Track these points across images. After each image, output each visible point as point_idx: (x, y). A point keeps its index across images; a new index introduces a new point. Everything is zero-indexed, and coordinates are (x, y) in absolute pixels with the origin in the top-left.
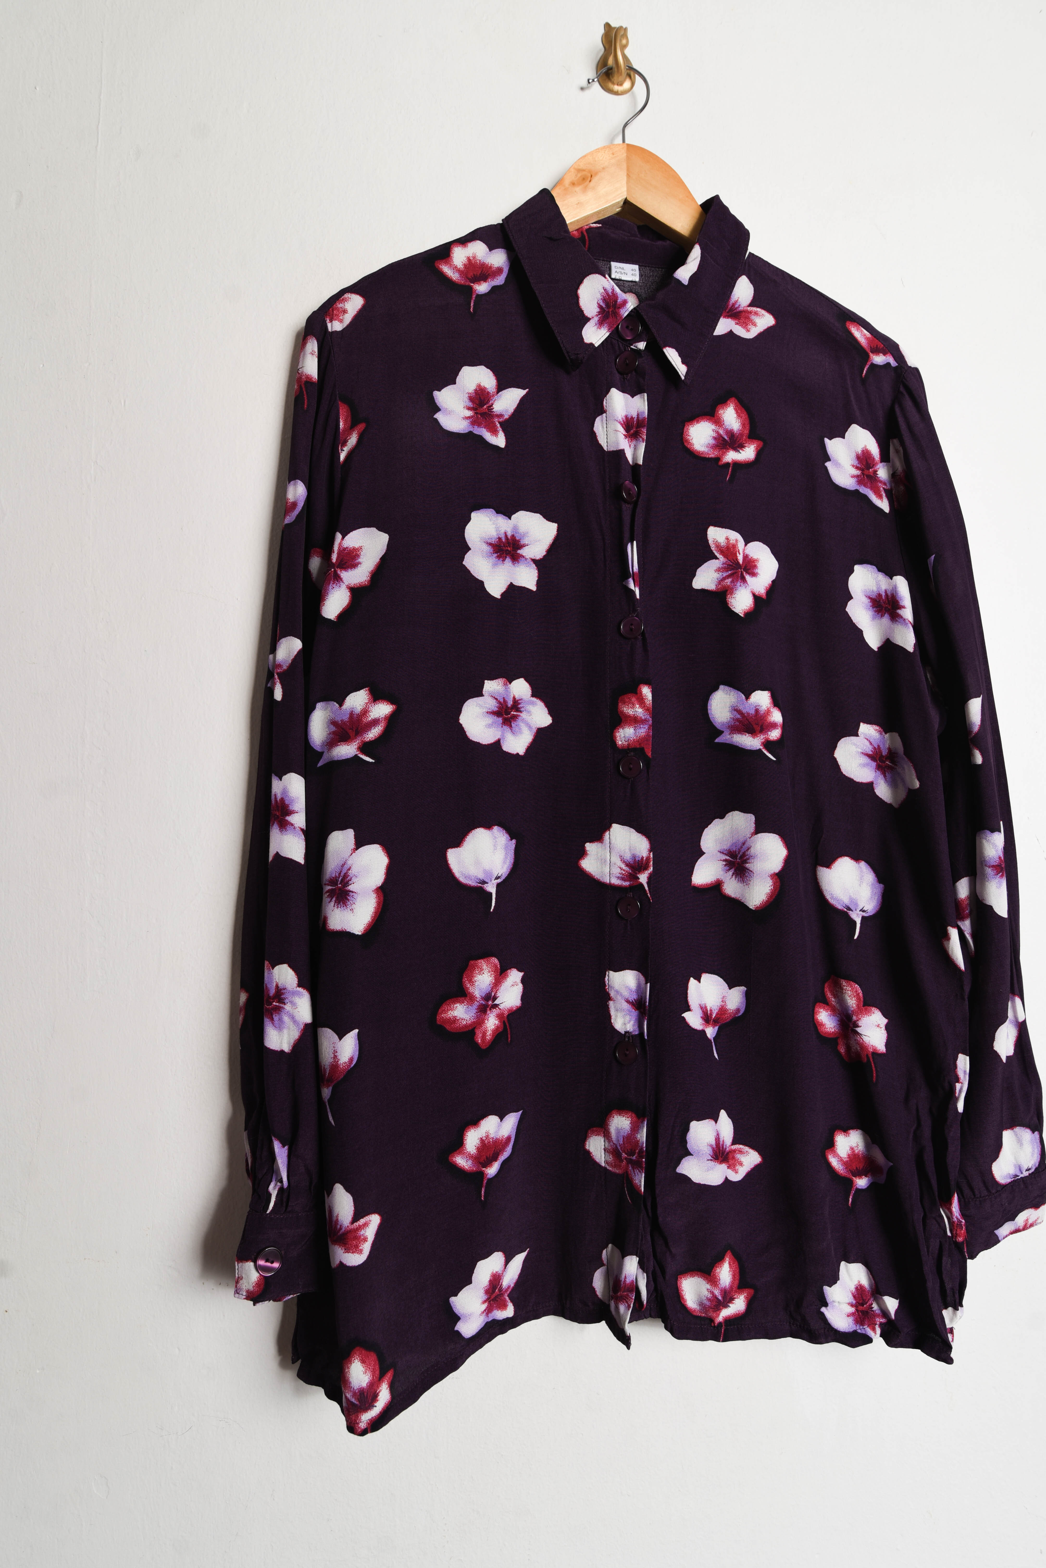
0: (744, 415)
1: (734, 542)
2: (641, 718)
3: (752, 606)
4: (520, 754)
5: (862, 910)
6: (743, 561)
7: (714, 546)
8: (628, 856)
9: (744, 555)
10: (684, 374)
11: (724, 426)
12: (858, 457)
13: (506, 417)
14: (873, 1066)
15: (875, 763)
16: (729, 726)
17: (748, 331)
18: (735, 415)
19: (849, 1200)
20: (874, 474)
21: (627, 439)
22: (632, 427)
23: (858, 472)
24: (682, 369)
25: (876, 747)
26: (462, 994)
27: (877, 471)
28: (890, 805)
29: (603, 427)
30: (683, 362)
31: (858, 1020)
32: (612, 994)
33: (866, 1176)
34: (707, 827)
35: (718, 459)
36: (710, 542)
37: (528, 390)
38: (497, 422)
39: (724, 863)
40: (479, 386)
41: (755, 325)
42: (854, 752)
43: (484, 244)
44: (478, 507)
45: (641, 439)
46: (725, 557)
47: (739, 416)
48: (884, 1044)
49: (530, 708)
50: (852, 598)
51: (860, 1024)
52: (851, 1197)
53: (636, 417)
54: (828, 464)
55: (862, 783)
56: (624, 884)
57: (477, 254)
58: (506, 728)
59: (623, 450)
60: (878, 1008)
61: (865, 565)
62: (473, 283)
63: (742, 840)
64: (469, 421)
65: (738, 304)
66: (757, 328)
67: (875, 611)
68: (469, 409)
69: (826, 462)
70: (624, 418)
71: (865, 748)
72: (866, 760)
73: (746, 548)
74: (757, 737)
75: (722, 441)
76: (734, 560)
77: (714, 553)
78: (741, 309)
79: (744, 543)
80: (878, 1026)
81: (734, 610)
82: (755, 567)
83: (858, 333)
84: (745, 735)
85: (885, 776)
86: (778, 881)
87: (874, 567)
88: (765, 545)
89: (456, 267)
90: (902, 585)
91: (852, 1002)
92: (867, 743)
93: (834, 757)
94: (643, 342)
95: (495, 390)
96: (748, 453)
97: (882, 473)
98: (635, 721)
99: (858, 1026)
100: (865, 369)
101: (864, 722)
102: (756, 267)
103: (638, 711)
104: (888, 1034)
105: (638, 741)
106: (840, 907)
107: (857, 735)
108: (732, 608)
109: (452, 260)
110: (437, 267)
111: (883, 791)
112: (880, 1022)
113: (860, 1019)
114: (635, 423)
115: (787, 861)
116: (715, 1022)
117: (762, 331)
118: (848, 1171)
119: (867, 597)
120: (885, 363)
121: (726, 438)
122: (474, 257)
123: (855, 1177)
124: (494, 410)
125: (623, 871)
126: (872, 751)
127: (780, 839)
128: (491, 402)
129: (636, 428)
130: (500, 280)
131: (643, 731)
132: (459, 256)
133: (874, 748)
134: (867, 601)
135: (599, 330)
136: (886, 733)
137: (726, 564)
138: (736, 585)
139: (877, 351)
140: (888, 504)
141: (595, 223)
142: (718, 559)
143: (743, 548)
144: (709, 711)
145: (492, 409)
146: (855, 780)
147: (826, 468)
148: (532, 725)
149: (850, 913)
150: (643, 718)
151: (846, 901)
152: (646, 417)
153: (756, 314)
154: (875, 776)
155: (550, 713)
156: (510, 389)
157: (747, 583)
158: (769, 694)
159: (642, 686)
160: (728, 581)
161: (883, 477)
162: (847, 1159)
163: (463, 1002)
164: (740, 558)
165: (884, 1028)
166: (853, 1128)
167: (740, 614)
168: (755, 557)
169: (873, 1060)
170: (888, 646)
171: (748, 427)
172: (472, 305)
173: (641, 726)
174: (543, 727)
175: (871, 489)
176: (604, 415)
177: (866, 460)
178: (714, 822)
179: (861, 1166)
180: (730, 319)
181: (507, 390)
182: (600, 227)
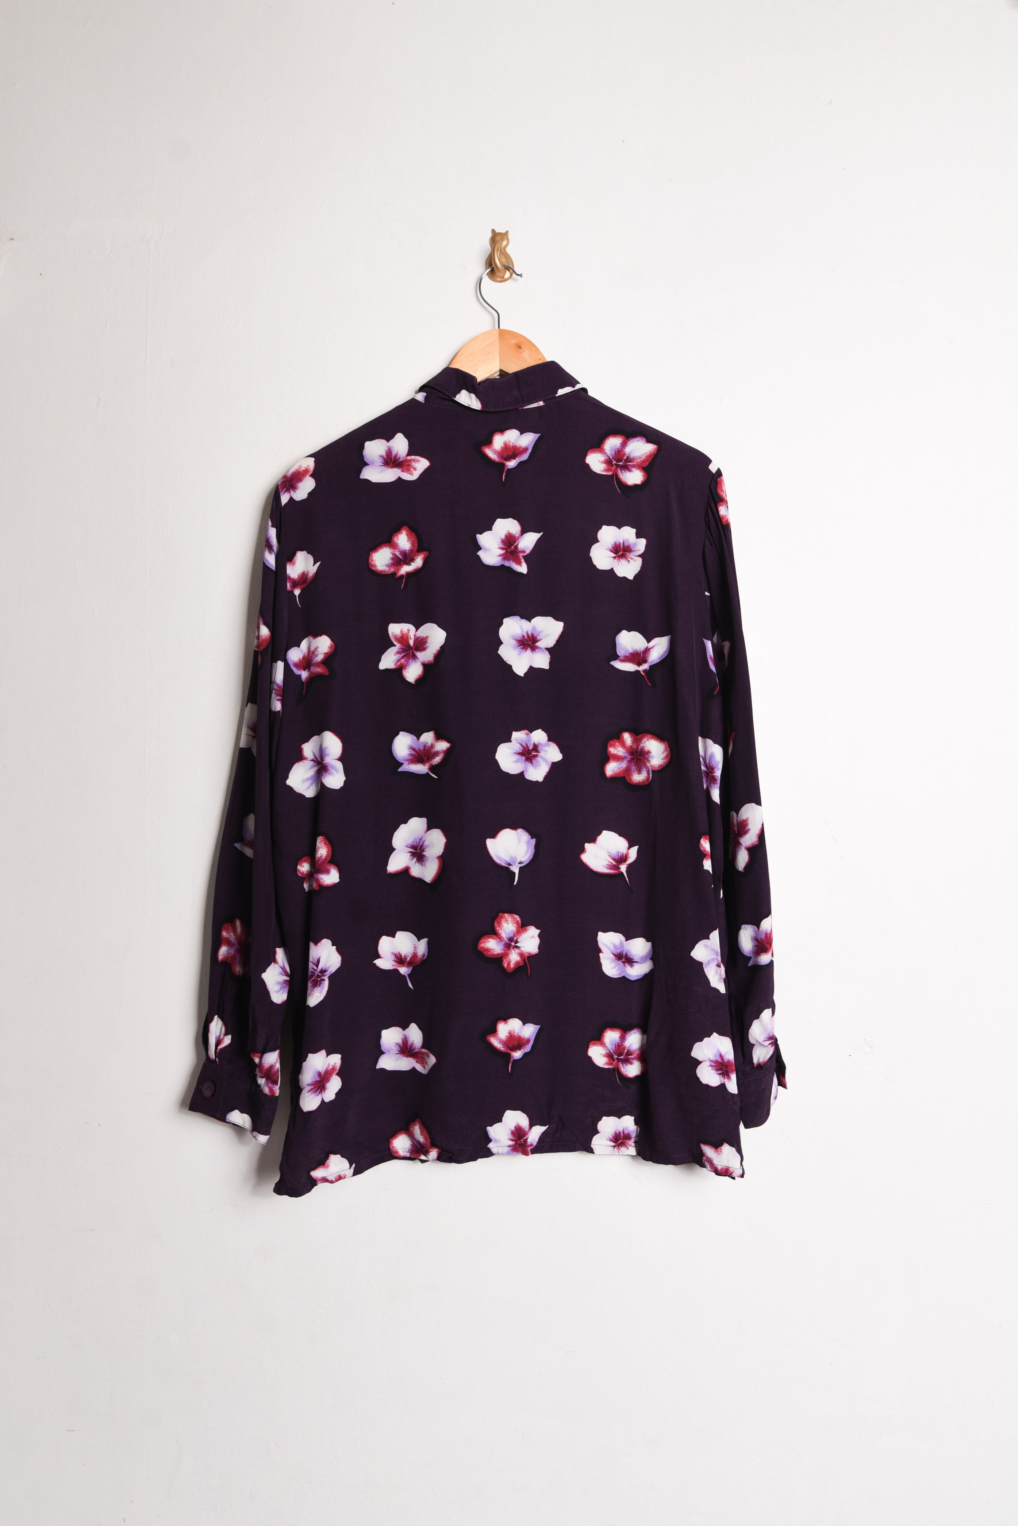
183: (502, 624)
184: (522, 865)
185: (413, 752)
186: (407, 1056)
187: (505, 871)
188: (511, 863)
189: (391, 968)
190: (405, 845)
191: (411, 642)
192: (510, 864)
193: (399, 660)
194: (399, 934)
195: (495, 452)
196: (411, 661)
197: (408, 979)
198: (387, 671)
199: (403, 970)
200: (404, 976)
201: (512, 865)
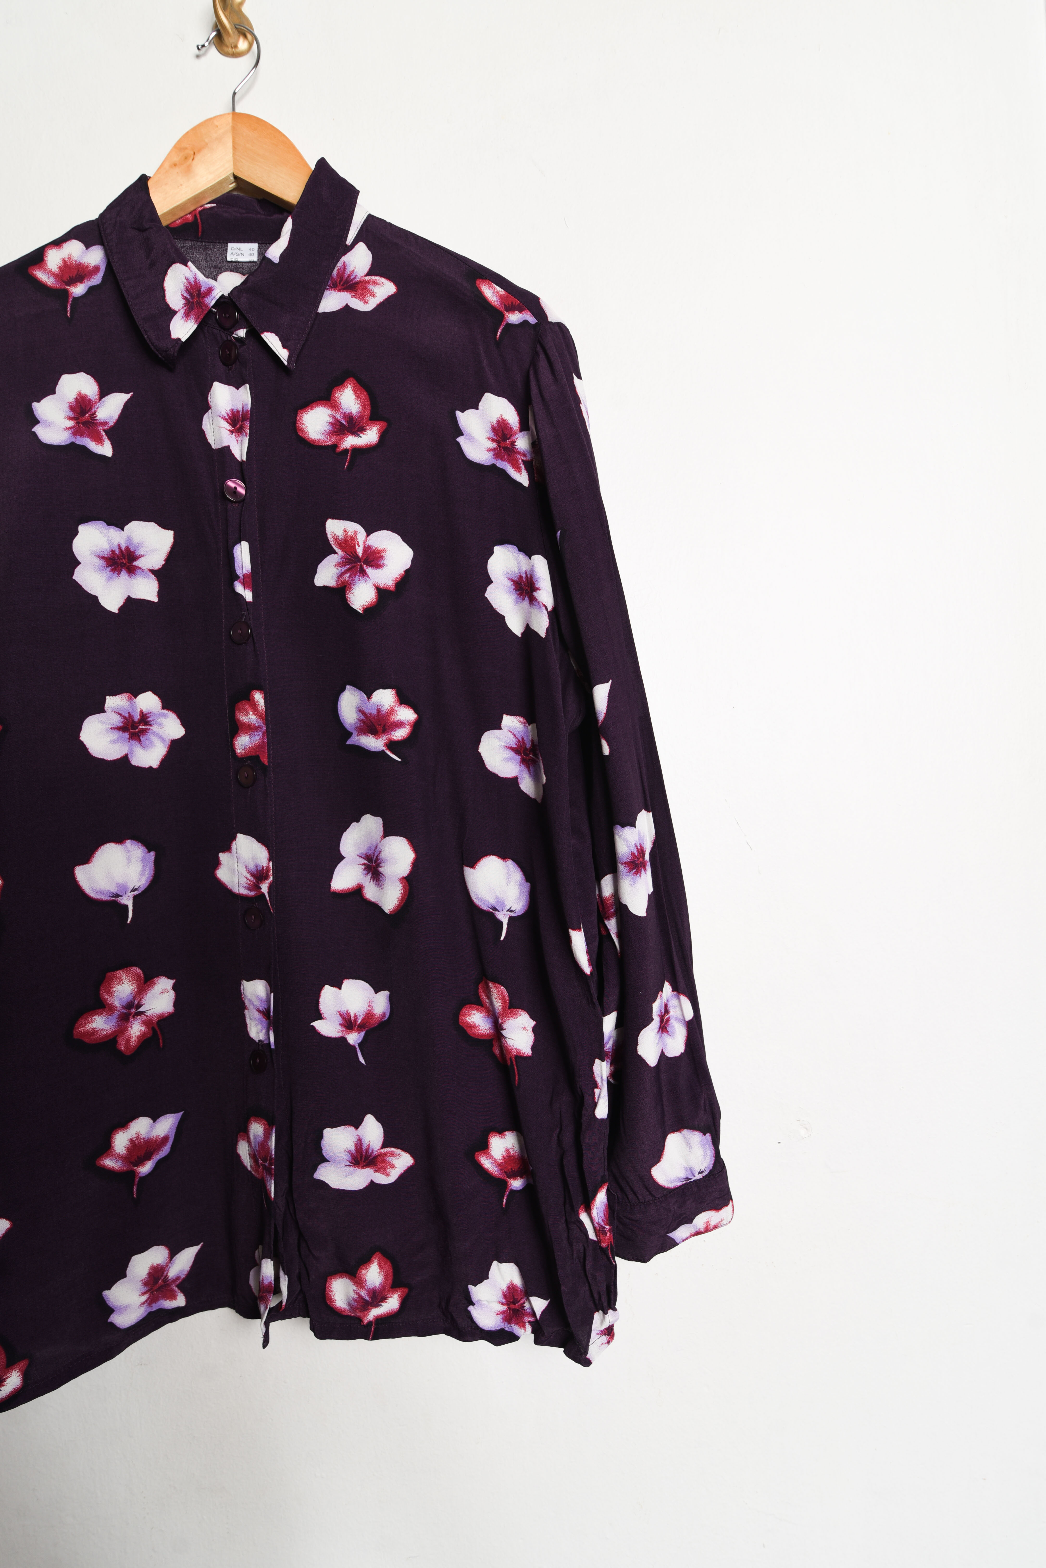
0: (364, 396)
1: (353, 534)
2: (255, 725)
3: (375, 600)
4: (154, 767)
5: (510, 911)
6: (363, 553)
7: (332, 539)
8: (252, 867)
9: (364, 546)
10: (287, 360)
11: (341, 410)
12: (494, 429)
13: (111, 424)
14: (516, 1070)
15: (520, 757)
16: (356, 728)
17: (366, 303)
18: (354, 397)
19: (503, 1201)
20: (511, 445)
21: (234, 435)
22: (235, 420)
23: (494, 445)
24: (283, 354)
25: (520, 739)
26: (100, 1006)
27: (515, 442)
28: (535, 800)
29: (210, 424)
30: (284, 347)
31: (503, 1023)
32: (247, 1003)
33: (521, 1177)
34: (345, 831)
35: (335, 446)
36: (329, 536)
37: (132, 393)
38: (102, 431)
39: (363, 867)
40: (80, 394)
41: (373, 295)
42: (497, 746)
43: (80, 243)
44: (86, 520)
45: (244, 433)
46: (343, 551)
47: (358, 396)
48: (531, 1047)
49: (161, 720)
50: (492, 582)
51: (504, 1027)
52: (505, 1198)
53: (241, 410)
54: (460, 439)
55: (506, 779)
56: (250, 894)
57: (73, 254)
58: (133, 742)
59: (228, 447)
60: (525, 1010)
61: (506, 546)
62: (69, 286)
63: (375, 844)
64: (70, 432)
65: (354, 274)
66: (376, 298)
67: (518, 594)
68: (70, 419)
69: (458, 437)
70: (230, 412)
71: (509, 741)
72: (510, 754)
73: (368, 539)
74: (380, 737)
75: (340, 426)
76: (352, 553)
77: (332, 547)
78: (358, 279)
79: (365, 534)
80: (525, 1028)
81: (352, 606)
82: (381, 557)
83: (490, 291)
84: (369, 736)
85: (529, 770)
86: (407, 885)
87: (515, 547)
88: (394, 533)
89: (51, 271)
90: (540, 566)
91: (498, 1005)
92: (511, 736)
93: (479, 752)
94: (242, 330)
95: (97, 397)
96: (371, 436)
97: (522, 443)
98: (249, 728)
99: (503, 1029)
100: (500, 331)
101: (507, 714)
102: (374, 232)
103: (250, 718)
104: (535, 1037)
105: (254, 749)
106: (485, 908)
107: (500, 728)
108: (350, 604)
109: (46, 264)
110: (30, 274)
111: (527, 786)
112: (526, 1025)
113: (505, 1022)
114: (240, 416)
115: (415, 864)
116: (361, 1027)
117: (382, 301)
118: (502, 1173)
119: (509, 579)
120: (522, 321)
121: (344, 422)
122: (70, 258)
123: (510, 1178)
124: (97, 418)
125: (248, 881)
126: (516, 744)
127: (407, 842)
128: (93, 410)
129: (242, 422)
130: (97, 280)
131: (257, 738)
132: (54, 259)
133: (519, 741)
134: (509, 584)
135: (186, 323)
136: (529, 725)
137: (343, 558)
138: (354, 580)
139: (512, 309)
140: (528, 477)
141: (209, 203)
142: (336, 553)
143: (364, 539)
144: (339, 713)
145: (96, 417)
146: (499, 775)
147: (458, 444)
148: (165, 737)
149: (496, 913)
150: (257, 725)
151: (492, 901)
152: (249, 409)
153: (375, 283)
154: (520, 771)
155: (183, 724)
156: (112, 395)
157: (368, 576)
158: (394, 692)
159: (254, 692)
160: (347, 576)
161: (522, 447)
162: (502, 1161)
163: (102, 1014)
164: (360, 551)
165: (531, 1030)
166: (508, 1130)
167: (359, 610)
168: (381, 547)
169: (516, 1064)
170: (529, 631)
171: (368, 409)
172: (69, 309)
173: (256, 733)
174: (176, 738)
175: (509, 462)
176: (210, 411)
177: (502, 431)
178: (352, 825)
179: (516, 1167)
180: (345, 293)
181: (110, 395)
182: (214, 207)
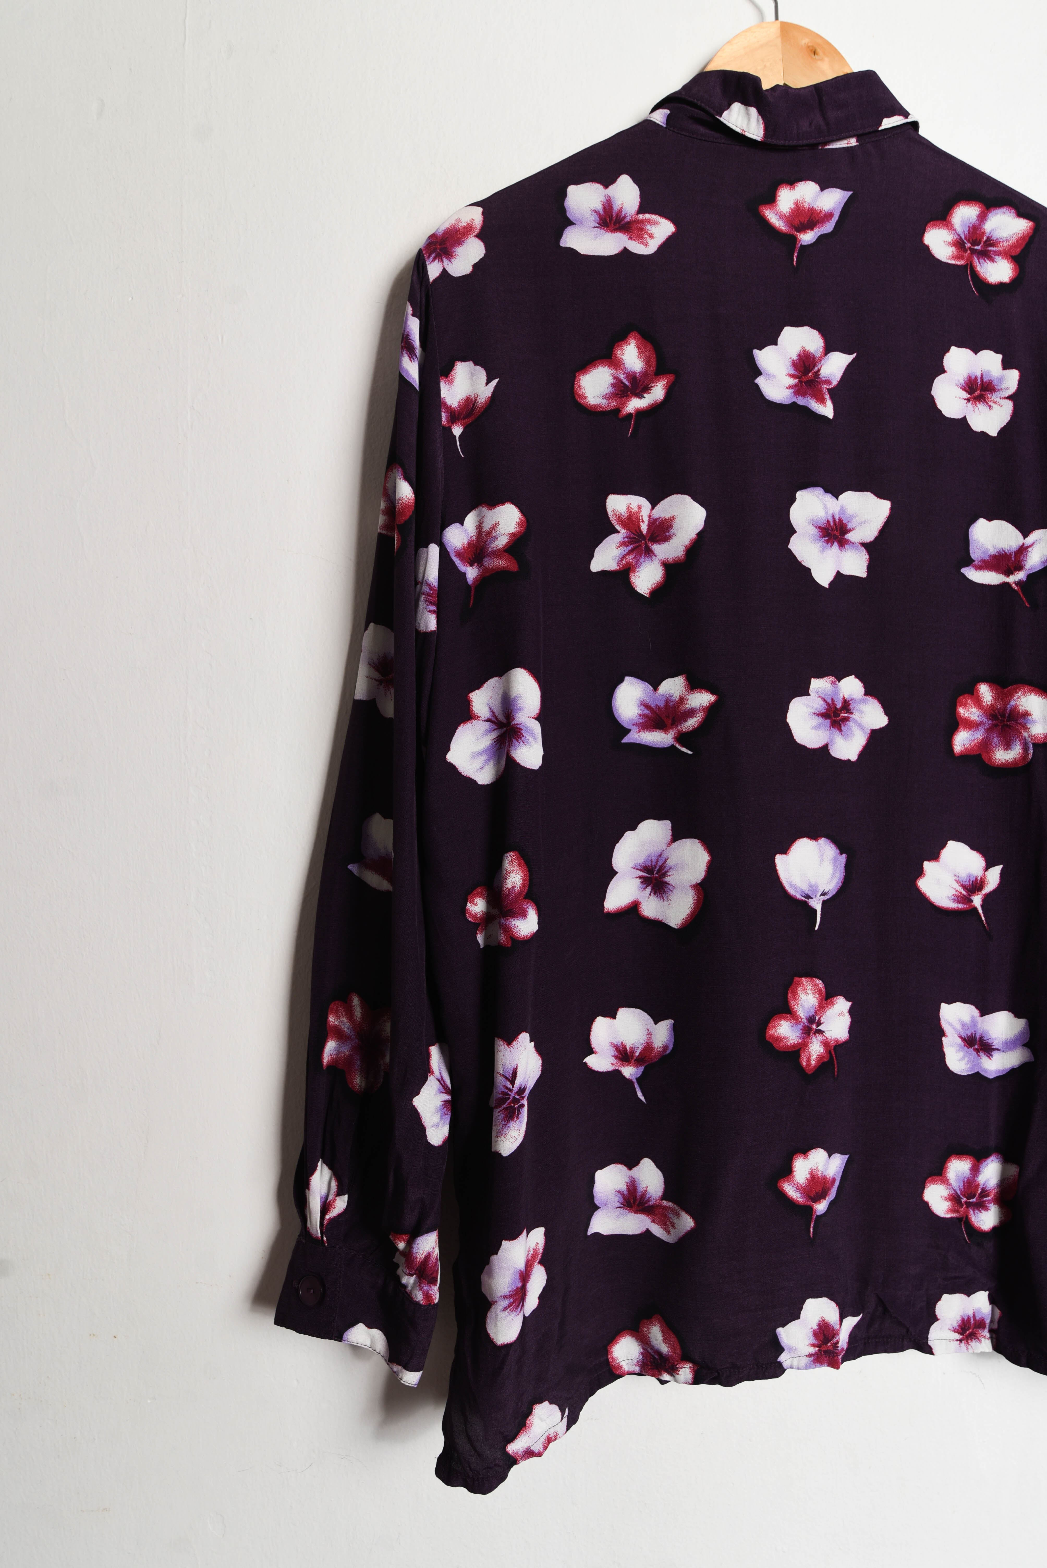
183: (793, 500)
184: (826, 897)
185: (647, 712)
186: (636, 1212)
187: (802, 907)
188: (810, 894)
189: (610, 1068)
190: (632, 865)
191: (644, 528)
192: (808, 897)
193: (624, 557)
194: (623, 1013)
195: (781, 216)
196: (642, 560)
197: (636, 1085)
198: (604, 574)
199: (629, 1072)
200: (629, 1082)
201: (812, 898)
